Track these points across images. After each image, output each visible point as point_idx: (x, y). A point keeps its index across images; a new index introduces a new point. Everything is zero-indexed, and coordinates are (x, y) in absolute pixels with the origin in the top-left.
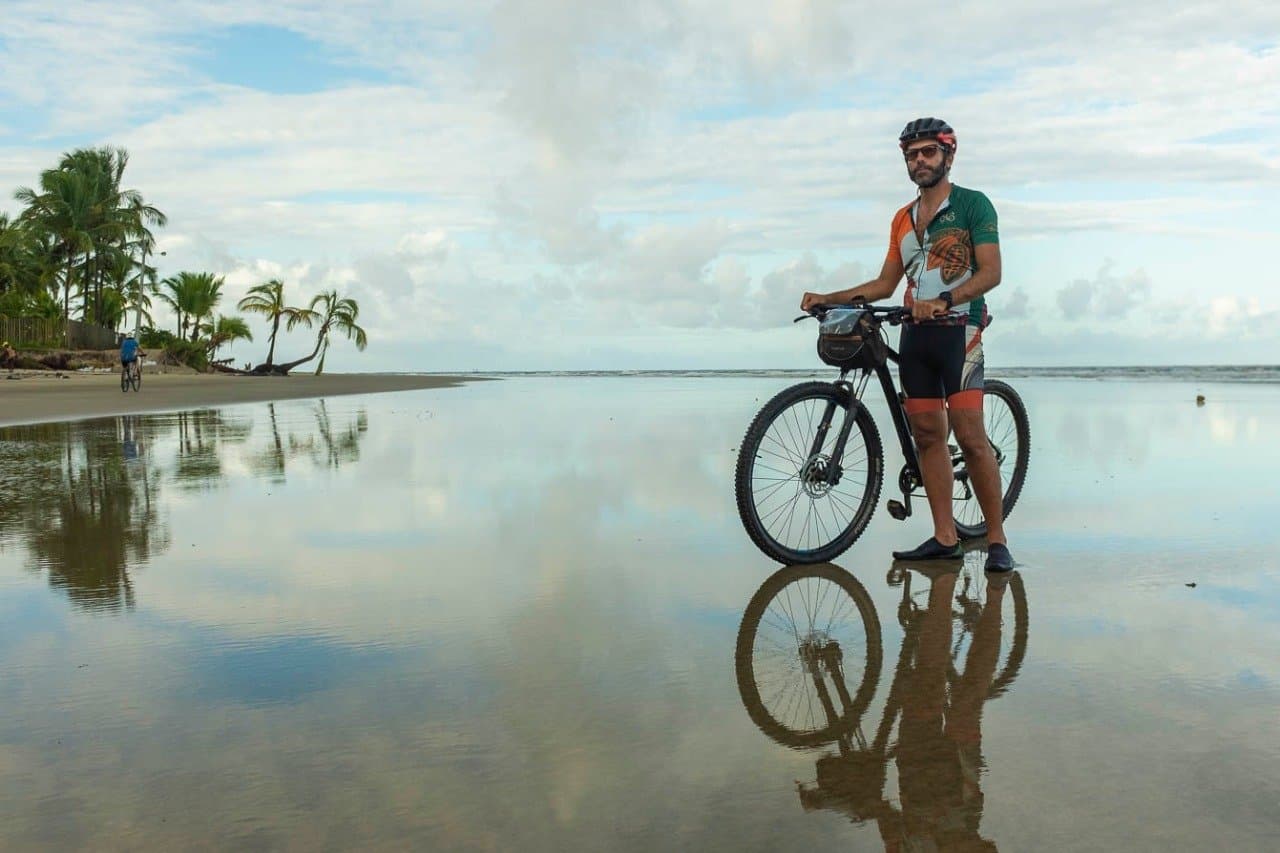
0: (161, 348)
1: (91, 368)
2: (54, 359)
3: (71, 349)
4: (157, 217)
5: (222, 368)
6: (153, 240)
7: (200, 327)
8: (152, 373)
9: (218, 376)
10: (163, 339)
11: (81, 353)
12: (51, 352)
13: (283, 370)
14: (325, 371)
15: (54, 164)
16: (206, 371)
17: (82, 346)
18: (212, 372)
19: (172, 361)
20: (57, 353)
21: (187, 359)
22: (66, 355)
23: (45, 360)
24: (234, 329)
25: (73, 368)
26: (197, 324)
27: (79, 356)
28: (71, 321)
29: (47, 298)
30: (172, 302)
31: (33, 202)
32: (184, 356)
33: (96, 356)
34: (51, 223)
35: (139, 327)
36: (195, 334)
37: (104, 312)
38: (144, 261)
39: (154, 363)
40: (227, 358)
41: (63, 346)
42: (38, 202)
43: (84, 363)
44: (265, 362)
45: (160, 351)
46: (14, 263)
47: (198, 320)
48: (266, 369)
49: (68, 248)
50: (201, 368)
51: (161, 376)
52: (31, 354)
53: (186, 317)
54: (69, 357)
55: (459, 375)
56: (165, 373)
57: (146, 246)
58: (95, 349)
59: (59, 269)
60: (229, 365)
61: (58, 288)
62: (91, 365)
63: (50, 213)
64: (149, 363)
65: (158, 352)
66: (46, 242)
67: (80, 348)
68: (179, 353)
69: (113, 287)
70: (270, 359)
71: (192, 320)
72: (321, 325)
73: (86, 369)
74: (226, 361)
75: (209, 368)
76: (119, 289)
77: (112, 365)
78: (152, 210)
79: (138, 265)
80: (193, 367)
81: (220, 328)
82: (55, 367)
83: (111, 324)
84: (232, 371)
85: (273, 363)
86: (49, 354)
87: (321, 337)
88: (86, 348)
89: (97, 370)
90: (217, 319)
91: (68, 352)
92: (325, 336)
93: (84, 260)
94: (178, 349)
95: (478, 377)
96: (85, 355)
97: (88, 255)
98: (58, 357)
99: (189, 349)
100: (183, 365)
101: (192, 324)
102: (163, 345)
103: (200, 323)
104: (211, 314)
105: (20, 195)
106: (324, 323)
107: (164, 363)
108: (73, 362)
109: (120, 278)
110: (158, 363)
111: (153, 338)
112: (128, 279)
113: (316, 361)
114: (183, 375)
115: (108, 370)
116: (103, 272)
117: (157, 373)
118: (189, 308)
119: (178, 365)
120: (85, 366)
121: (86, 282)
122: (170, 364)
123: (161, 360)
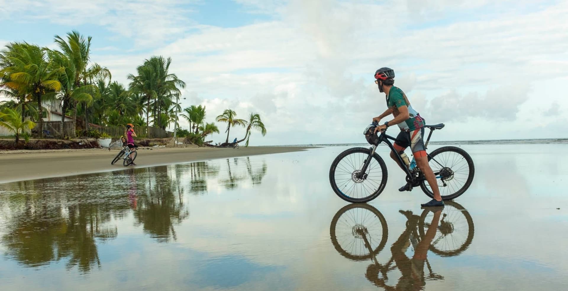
0: (184, 137)
1: (158, 145)
2: (144, 142)
3: (150, 138)
4: (182, 84)
5: (208, 145)
6: (180, 93)
7: (198, 128)
8: (181, 147)
9: (207, 148)
10: (185, 134)
11: (154, 139)
12: (143, 140)
13: (233, 145)
14: (249, 145)
15: (142, 64)
16: (202, 146)
17: (154, 137)
18: (205, 147)
19: (188, 142)
20: (145, 140)
21: (195, 141)
22: (148, 141)
23: (140, 142)
24: (211, 129)
25: (151, 146)
26: (197, 127)
27: (153, 141)
28: (150, 127)
29: (138, 118)
30: (188, 118)
31: (134, 80)
32: (193, 140)
33: (159, 141)
34: (141, 88)
35: (176, 129)
36: (197, 131)
37: (161, 122)
38: (177, 102)
39: (182, 143)
40: (210, 140)
41: (147, 137)
42: (135, 79)
43: (155, 143)
44: (225, 142)
45: (184, 138)
46: (126, 104)
47: (198, 125)
48: (226, 145)
49: (148, 97)
50: (200, 145)
51: (185, 148)
52: (135, 140)
53: (194, 124)
54: (149, 141)
55: (303, 146)
56: (186, 147)
57: (177, 95)
58: (159, 138)
59: (143, 106)
60: (211, 144)
61: (142, 113)
62: (158, 144)
63: (141, 84)
64: (180, 143)
65: (183, 138)
66: (137, 95)
67: (154, 138)
68: (191, 139)
69: (164, 112)
70: (227, 141)
71: (196, 125)
72: (248, 126)
73: (156, 146)
74: (209, 142)
75: (203, 145)
76: (166, 113)
77: (166, 144)
78: (180, 81)
79: (174, 103)
80: (197, 145)
81: (206, 128)
82: (144, 145)
83: (164, 128)
84: (212, 146)
85: (229, 142)
86: (142, 140)
87: (247, 132)
88: (155, 138)
89: (160, 146)
90: (205, 124)
91: (149, 139)
92: (249, 131)
93: (154, 102)
94: (191, 137)
95: (312, 147)
96: (155, 140)
97: (155, 100)
98: (145, 141)
99: (195, 137)
100: (193, 144)
101: (196, 127)
102: (185, 136)
103: (199, 126)
104: (203, 123)
105: (129, 77)
106: (249, 125)
107: (186, 143)
108: (151, 143)
109: (166, 109)
110: (183, 143)
111: (181, 133)
112: (170, 109)
113: (246, 141)
114: (193, 148)
115: (164, 146)
116: (161, 107)
117: (183, 147)
118: (194, 121)
119: (191, 144)
120: (156, 145)
121: (154, 111)
122: (188, 143)
123: (185, 142)
